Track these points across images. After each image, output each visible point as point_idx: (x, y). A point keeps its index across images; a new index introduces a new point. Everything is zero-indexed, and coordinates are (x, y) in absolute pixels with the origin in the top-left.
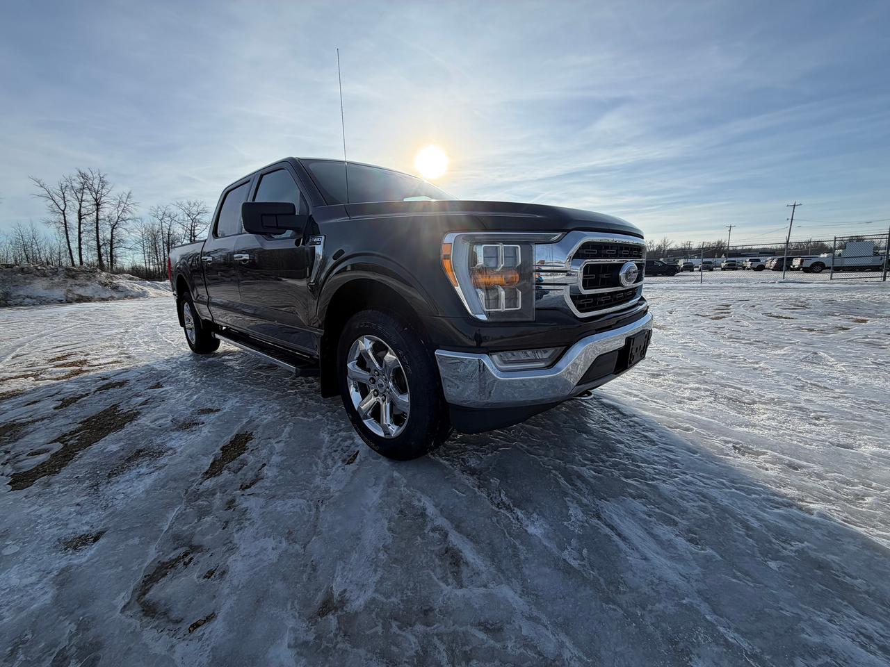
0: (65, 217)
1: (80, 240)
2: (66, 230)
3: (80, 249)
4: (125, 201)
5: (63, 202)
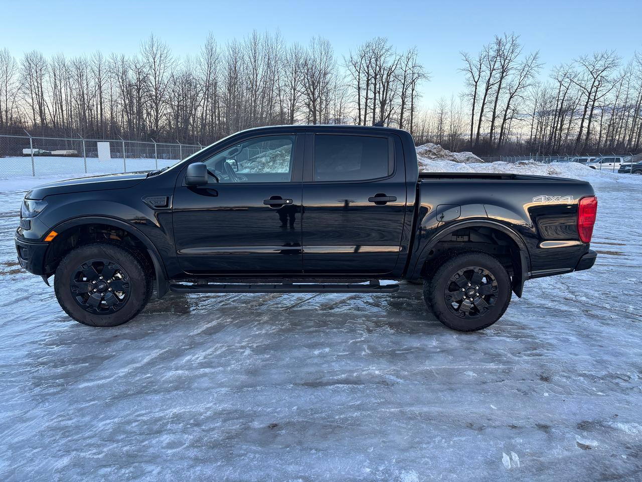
0: (476, 88)
1: (482, 111)
2: (474, 102)
3: (480, 120)
4: (529, 65)
5: (478, 73)
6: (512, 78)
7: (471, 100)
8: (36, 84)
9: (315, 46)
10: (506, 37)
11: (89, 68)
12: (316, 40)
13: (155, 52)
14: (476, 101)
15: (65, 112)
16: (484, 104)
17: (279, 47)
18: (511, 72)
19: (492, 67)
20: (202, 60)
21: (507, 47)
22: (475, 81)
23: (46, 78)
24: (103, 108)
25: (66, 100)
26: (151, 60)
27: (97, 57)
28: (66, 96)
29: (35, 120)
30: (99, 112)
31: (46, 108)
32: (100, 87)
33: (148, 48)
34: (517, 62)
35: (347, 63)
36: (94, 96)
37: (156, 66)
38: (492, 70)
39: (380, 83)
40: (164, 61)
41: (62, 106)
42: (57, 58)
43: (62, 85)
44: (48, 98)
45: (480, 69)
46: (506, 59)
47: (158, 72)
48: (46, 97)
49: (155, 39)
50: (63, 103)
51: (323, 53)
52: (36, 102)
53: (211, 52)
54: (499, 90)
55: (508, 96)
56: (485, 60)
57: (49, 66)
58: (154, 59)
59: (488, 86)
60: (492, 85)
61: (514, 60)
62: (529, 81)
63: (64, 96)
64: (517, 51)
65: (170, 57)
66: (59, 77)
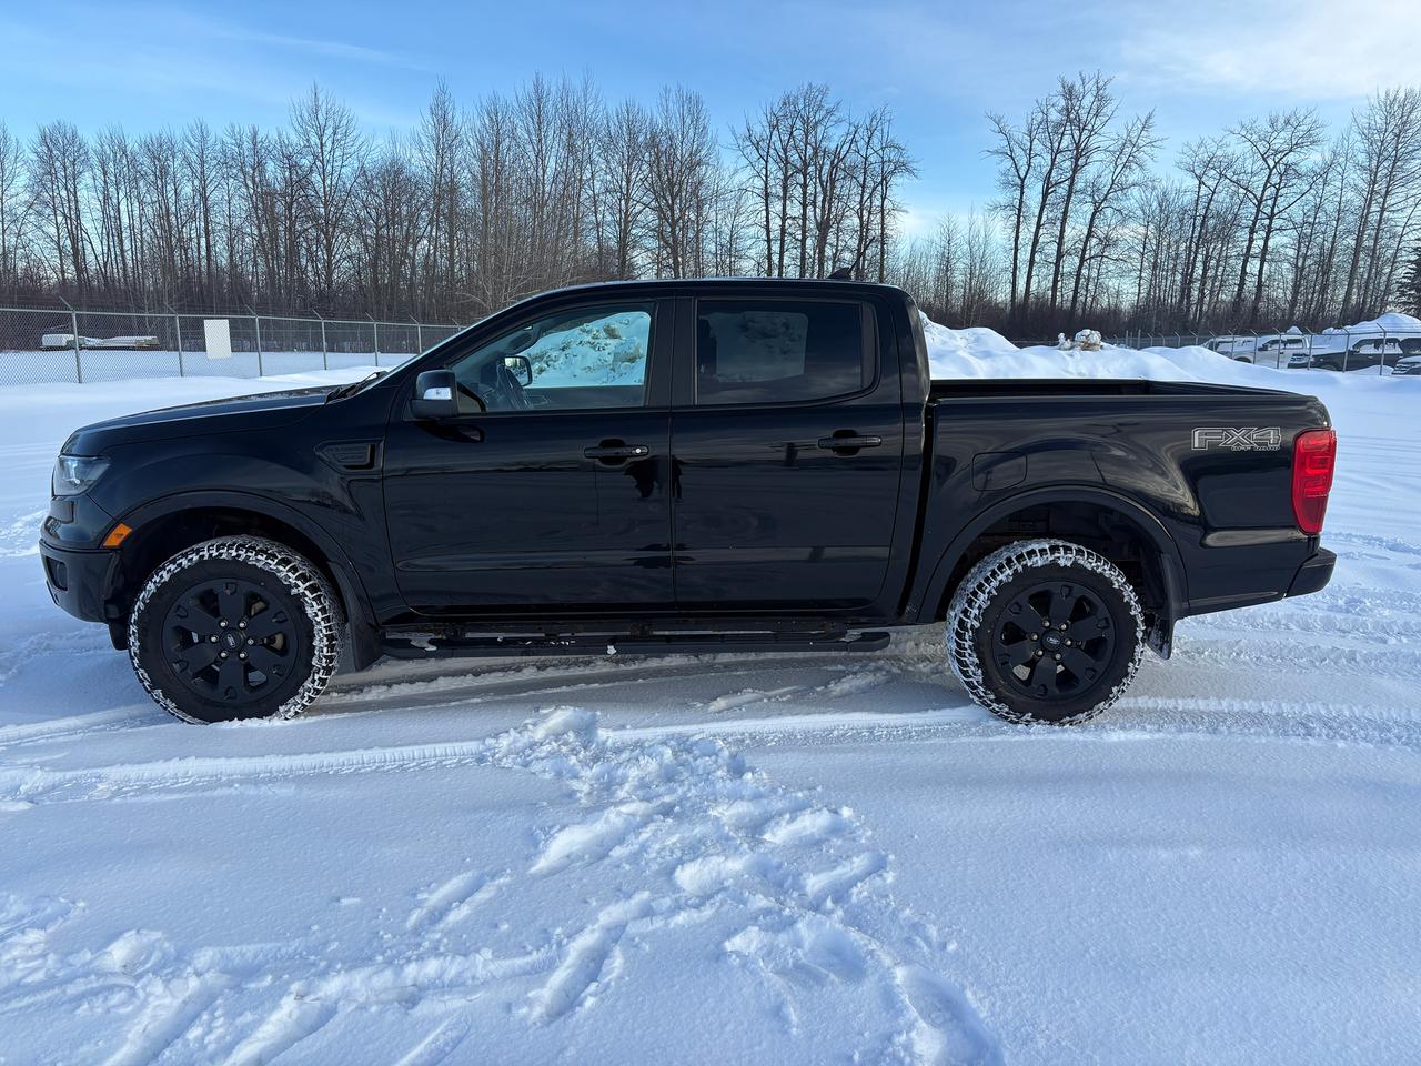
6: (1097, 169)
7: (1012, 218)
8: (64, 193)
9: (671, 105)
10: (1083, 80)
11: (179, 156)
12: (673, 94)
13: (322, 122)
14: (1022, 219)
15: (128, 255)
16: (1039, 226)
17: (591, 109)
18: (1096, 156)
19: (1056, 145)
20: (424, 140)
21: (1087, 102)
22: (1019, 177)
23: (86, 179)
24: (212, 243)
25: (131, 227)
26: (314, 139)
27: (197, 132)
28: (131, 217)
29: (63, 272)
30: (204, 253)
31: (88, 247)
32: (205, 198)
33: (306, 115)
34: (1106, 137)
35: (740, 142)
36: (192, 217)
37: (325, 153)
38: (1056, 153)
39: (815, 184)
40: (343, 142)
41: (121, 241)
42: (109, 137)
43: (121, 195)
44: (91, 225)
45: (1031, 149)
46: (1083, 129)
47: (329, 168)
48: (87, 223)
49: (321, 97)
50: (124, 235)
51: (688, 121)
52: (64, 233)
53: (443, 123)
54: (1069, 196)
55: (1089, 208)
56: (1040, 130)
57: (91, 154)
58: (321, 138)
59: (1048, 188)
60: (1056, 184)
61: (1101, 132)
62: (1134, 176)
63: (125, 220)
64: (1107, 110)
65: (355, 134)
66: (113, 178)
